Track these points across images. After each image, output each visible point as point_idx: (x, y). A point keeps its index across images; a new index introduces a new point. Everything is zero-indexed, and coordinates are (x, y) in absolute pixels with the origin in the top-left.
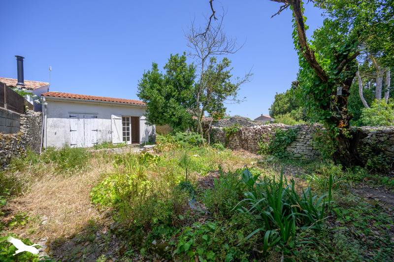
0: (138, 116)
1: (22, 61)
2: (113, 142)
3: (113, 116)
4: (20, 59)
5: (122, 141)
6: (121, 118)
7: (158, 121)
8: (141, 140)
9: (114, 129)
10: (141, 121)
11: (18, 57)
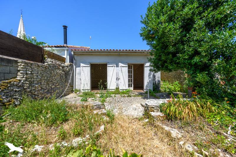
0: (142, 63)
1: (66, 29)
2: (120, 88)
3: (120, 64)
4: (65, 28)
5: (127, 88)
6: (127, 66)
7: (167, 67)
8: (145, 88)
9: (121, 76)
10: (145, 69)
11: (64, 26)
